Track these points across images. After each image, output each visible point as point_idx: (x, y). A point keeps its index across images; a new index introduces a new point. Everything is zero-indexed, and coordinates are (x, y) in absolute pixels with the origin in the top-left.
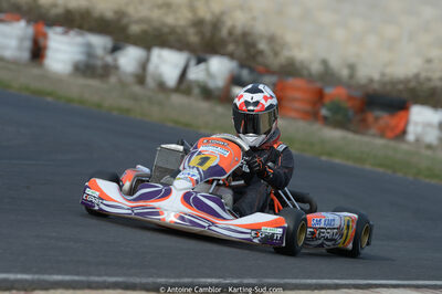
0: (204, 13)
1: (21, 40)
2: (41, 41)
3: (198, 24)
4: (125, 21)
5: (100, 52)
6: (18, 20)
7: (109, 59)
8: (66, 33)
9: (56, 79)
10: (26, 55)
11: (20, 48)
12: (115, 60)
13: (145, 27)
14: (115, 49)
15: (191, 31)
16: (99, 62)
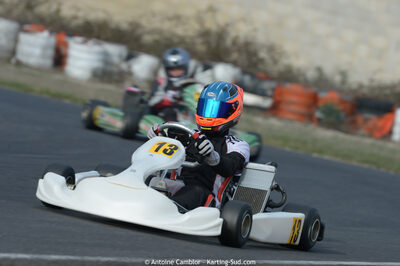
0: (211, 24)
1: (44, 48)
2: (63, 50)
3: (205, 34)
4: (139, 32)
5: (116, 60)
6: (42, 30)
7: (124, 66)
8: (85, 42)
9: (75, 84)
10: (48, 62)
11: (43, 56)
12: (130, 67)
13: (156, 37)
14: (130, 57)
15: (199, 41)
16: (115, 69)
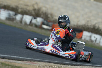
4: (18, 8)
12: (15, 17)
13: (22, 10)
14: (15, 15)
15: (33, 11)
16: (11, 18)
